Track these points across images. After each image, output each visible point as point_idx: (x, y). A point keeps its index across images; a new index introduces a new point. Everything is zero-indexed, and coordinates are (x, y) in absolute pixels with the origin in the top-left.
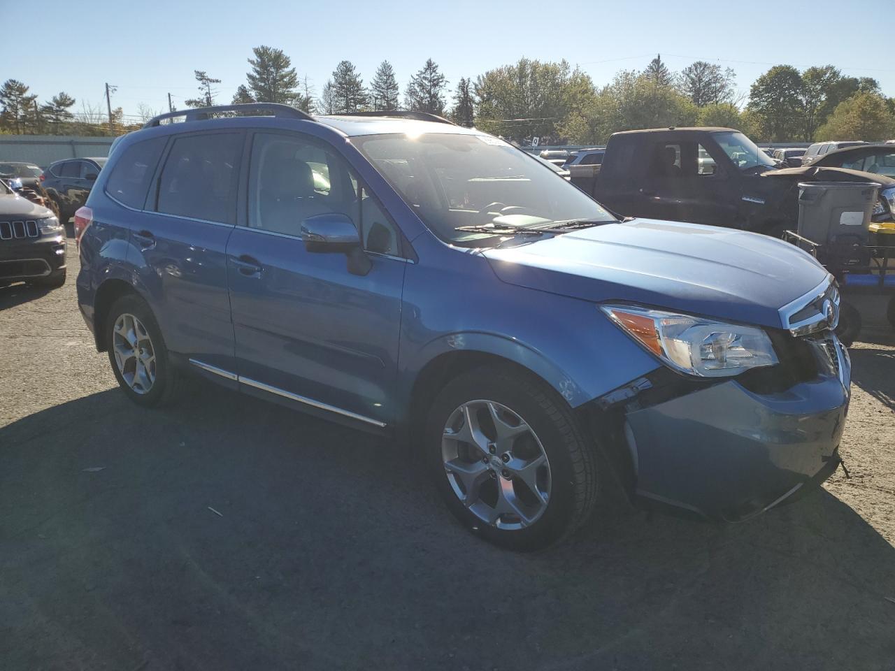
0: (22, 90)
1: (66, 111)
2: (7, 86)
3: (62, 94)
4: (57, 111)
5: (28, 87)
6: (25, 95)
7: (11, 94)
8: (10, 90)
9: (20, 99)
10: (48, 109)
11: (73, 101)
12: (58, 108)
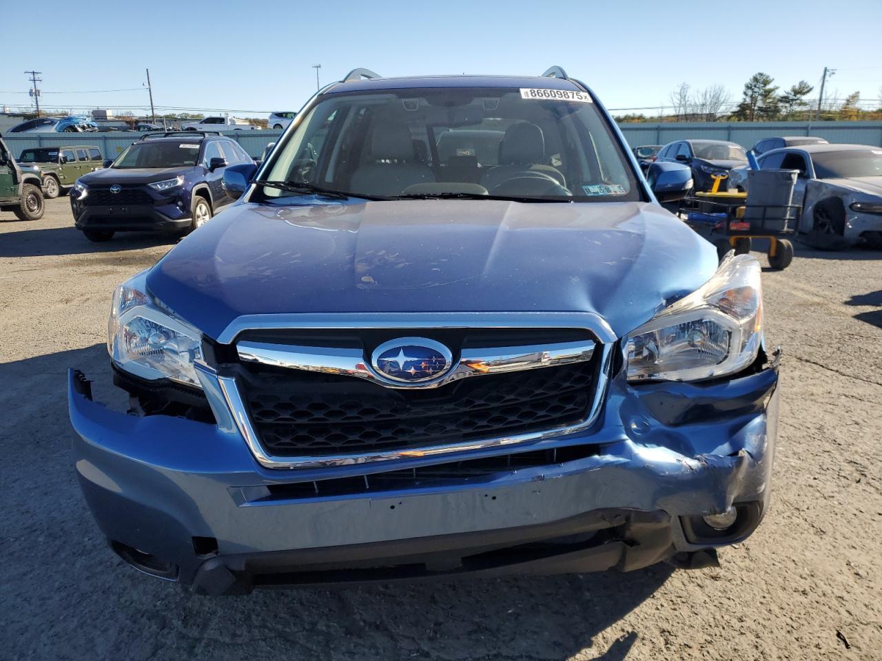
0: (766, 83)
1: (801, 100)
2: (756, 79)
3: (801, 83)
4: (792, 100)
5: (773, 79)
6: (768, 87)
7: (755, 86)
8: (755, 83)
9: (762, 91)
10: (785, 99)
11: (811, 89)
12: (794, 98)
